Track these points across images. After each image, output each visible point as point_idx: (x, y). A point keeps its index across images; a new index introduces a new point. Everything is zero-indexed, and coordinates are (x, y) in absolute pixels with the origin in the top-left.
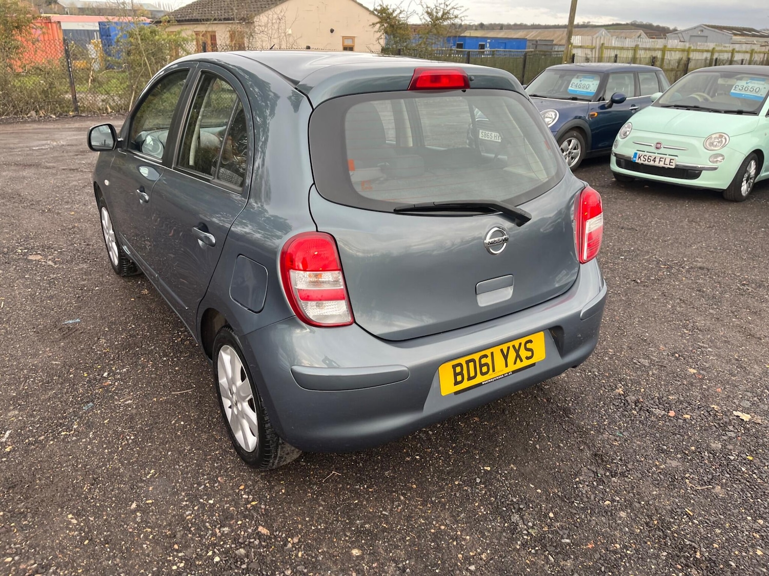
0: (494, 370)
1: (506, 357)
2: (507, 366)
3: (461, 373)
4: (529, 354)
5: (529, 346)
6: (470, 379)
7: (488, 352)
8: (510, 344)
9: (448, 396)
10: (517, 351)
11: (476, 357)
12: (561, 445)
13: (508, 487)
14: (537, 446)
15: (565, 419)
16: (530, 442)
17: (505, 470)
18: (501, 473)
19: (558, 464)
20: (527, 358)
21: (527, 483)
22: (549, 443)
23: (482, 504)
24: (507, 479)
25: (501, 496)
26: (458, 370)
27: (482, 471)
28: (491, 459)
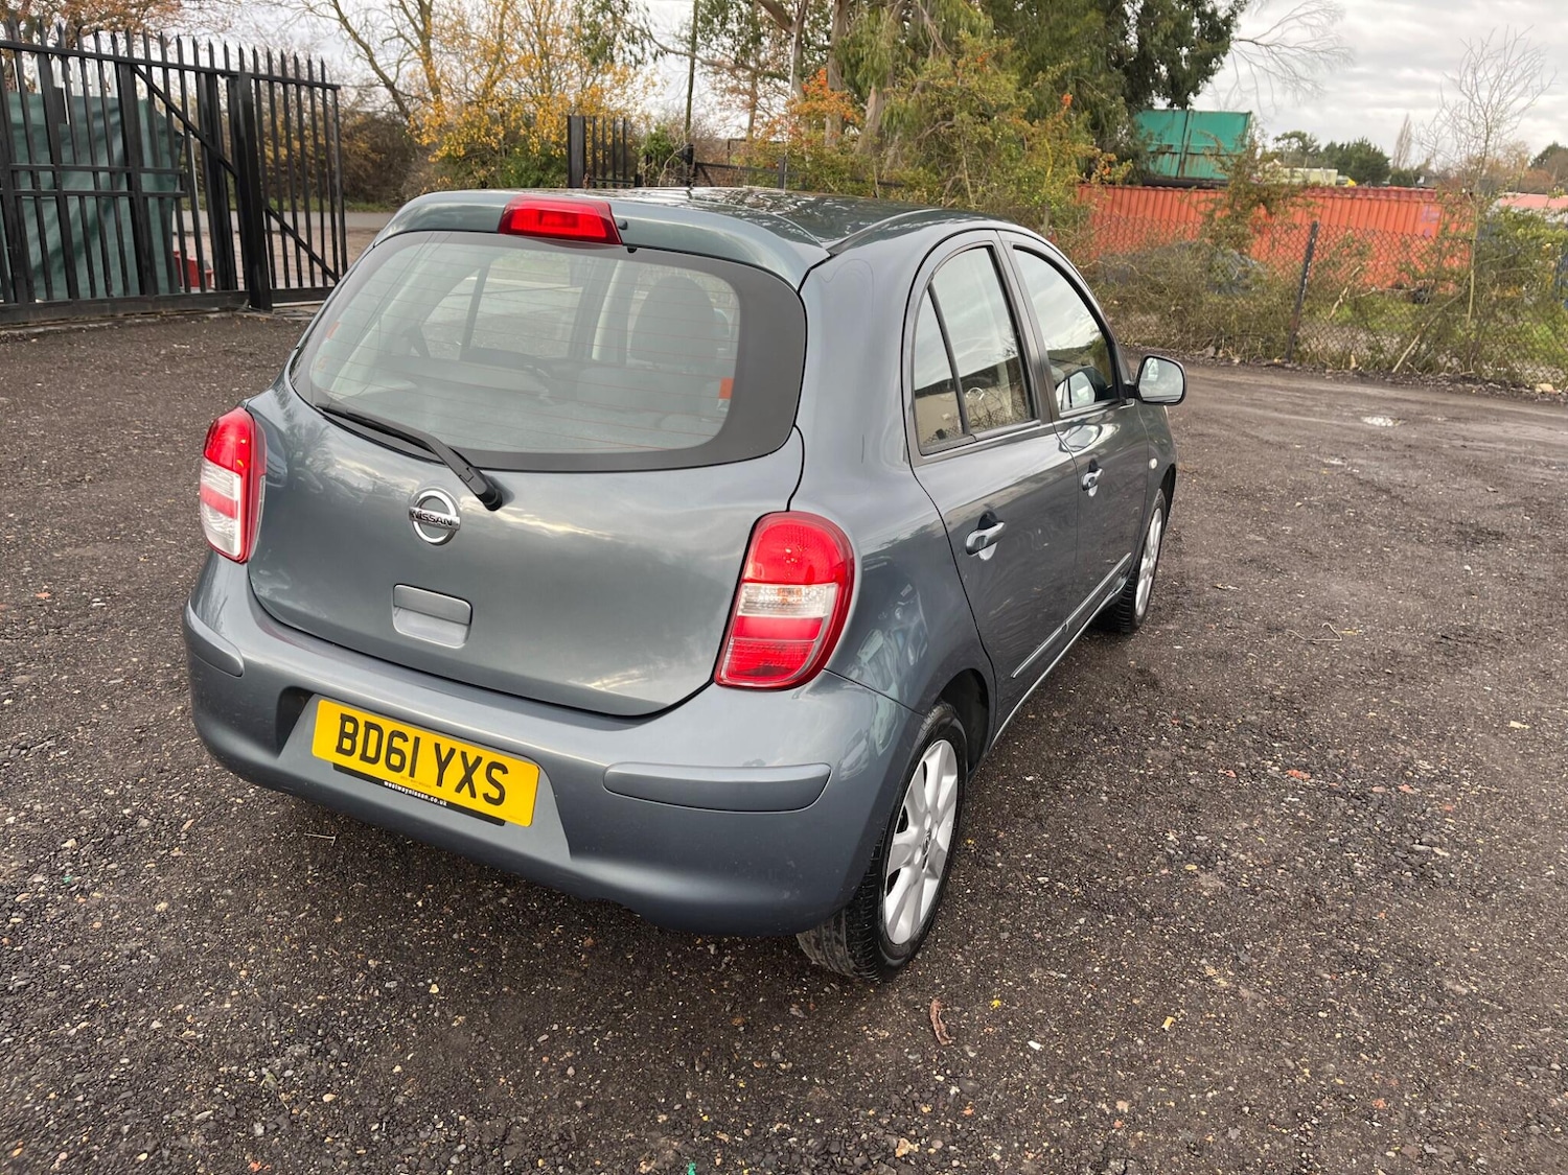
0: (412, 774)
1: (443, 766)
2: (439, 783)
3: (352, 737)
4: (495, 794)
5: (496, 774)
6: (364, 757)
7: (411, 732)
8: (460, 746)
9: (321, 762)
10: (470, 770)
11: (389, 726)
12: (571, 1071)
13: (389, 1026)
14: (545, 1037)
15: (682, 1063)
16: (555, 1027)
17: (443, 1013)
18: (429, 1009)
19: (502, 1080)
20: (487, 797)
21: (415, 1050)
22: (569, 1054)
23: (322, 1004)
24: (415, 1021)
25: (355, 1020)
26: (349, 728)
27: (421, 984)
28: (467, 987)
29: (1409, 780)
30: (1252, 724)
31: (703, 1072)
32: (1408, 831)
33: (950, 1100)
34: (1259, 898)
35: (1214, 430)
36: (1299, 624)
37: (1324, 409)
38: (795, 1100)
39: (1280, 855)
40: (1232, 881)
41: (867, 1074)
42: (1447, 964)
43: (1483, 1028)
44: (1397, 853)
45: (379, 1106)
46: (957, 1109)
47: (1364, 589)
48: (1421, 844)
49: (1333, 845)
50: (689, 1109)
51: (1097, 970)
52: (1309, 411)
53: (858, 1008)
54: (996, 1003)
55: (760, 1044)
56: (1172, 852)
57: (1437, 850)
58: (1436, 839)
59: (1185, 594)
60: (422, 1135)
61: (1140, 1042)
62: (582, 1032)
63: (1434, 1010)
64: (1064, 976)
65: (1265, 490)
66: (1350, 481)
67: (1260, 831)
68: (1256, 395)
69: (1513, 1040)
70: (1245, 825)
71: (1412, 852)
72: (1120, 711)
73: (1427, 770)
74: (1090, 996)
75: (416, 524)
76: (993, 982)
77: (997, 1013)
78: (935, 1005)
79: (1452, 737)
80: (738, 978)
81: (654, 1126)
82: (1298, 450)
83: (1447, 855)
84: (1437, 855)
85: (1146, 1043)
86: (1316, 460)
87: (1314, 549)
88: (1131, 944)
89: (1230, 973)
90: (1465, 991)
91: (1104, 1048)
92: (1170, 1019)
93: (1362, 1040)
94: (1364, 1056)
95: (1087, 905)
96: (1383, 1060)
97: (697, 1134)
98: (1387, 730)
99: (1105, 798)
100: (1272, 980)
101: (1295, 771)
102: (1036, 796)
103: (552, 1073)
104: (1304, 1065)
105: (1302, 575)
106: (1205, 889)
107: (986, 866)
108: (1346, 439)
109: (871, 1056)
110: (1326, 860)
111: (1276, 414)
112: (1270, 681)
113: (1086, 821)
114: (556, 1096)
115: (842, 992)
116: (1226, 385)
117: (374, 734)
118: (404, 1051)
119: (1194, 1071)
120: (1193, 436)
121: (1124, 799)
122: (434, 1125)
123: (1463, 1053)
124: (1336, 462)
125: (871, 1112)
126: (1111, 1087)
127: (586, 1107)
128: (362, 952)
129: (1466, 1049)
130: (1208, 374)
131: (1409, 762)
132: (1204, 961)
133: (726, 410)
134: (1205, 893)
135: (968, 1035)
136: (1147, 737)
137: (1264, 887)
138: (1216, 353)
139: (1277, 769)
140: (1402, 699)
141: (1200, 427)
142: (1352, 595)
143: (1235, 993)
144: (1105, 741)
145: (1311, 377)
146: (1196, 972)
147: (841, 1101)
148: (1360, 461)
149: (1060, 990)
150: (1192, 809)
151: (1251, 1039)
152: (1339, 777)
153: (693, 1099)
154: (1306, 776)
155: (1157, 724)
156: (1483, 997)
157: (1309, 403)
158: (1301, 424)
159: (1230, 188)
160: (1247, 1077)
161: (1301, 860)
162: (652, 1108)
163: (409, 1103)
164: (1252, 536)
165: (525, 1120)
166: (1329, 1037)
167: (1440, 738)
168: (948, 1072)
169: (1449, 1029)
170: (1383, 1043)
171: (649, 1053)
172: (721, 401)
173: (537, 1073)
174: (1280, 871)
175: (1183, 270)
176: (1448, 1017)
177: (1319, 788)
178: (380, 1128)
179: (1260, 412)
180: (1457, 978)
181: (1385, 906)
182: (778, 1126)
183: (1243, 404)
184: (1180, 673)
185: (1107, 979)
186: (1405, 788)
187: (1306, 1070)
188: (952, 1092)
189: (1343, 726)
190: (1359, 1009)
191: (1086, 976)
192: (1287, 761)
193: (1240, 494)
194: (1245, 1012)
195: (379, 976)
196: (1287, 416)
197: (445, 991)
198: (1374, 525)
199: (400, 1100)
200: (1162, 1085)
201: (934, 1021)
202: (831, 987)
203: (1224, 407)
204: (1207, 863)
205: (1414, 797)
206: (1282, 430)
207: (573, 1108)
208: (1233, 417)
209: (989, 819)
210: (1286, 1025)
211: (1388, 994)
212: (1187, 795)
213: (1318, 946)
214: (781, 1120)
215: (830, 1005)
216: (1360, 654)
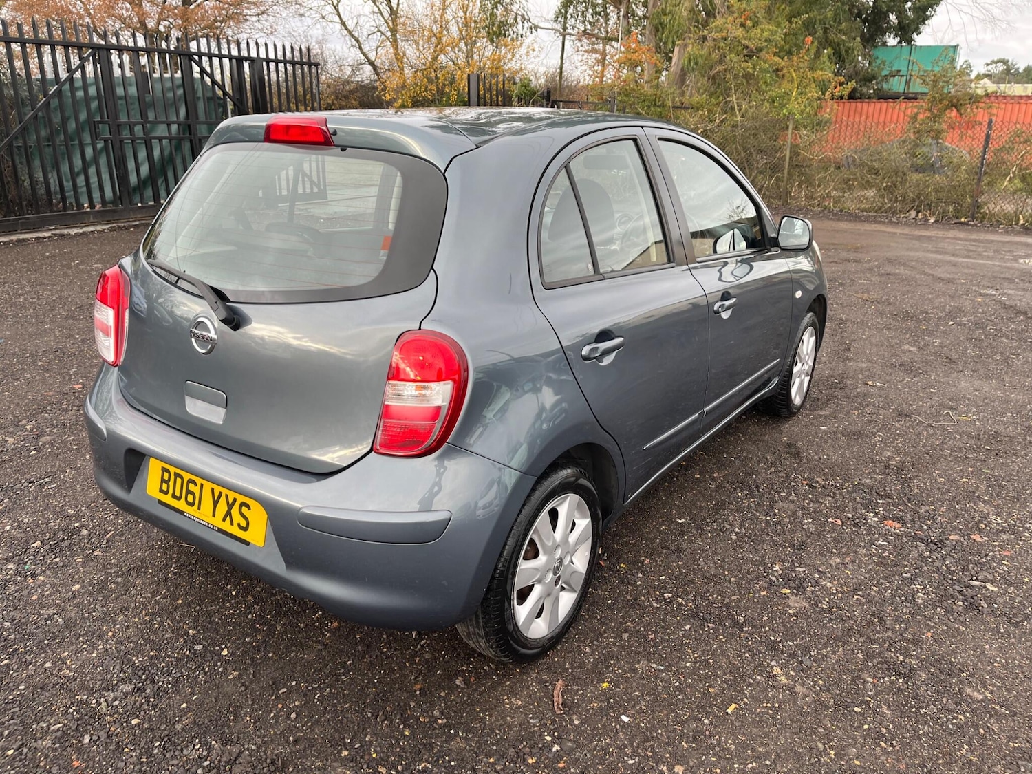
0: (199, 509)
1: (216, 503)
2: (214, 515)
3: (167, 482)
5: (244, 510)
6: (174, 496)
7: (199, 481)
8: (225, 491)
9: (151, 498)
10: (230, 507)
11: (187, 476)
12: (293, 715)
13: (188, 675)
14: (285, 690)
15: (369, 715)
16: (294, 683)
17: (225, 669)
18: (217, 665)
19: (248, 718)
20: (239, 525)
21: (199, 693)
22: (297, 703)
23: (151, 658)
24: (206, 673)
25: (168, 671)
26: (166, 476)
27: (217, 648)
28: (246, 652)
29: (980, 531)
30: (866, 486)
31: (383, 722)
32: (969, 570)
33: (551, 756)
34: (833, 617)
35: (901, 270)
36: (925, 412)
37: (991, 254)
38: (441, 746)
39: (860, 585)
40: (815, 603)
41: (497, 731)
42: (972, 675)
43: (988, 727)
44: (956, 587)
45: (164, 730)
46: (554, 763)
47: (985, 386)
48: (977, 580)
49: (906, 579)
50: (365, 748)
51: (688, 664)
52: (980, 255)
53: (505, 682)
54: (605, 685)
55: (428, 705)
56: (774, 579)
57: (989, 586)
58: (990, 577)
59: (841, 389)
60: (185, 752)
61: (706, 721)
62: (310, 688)
63: (950, 711)
64: (662, 668)
65: (927, 313)
66: (998, 306)
67: (850, 566)
68: (941, 245)
69: (1010, 739)
70: (838, 561)
71: (968, 586)
72: (765, 472)
73: (998, 524)
74: (677, 684)
75: (193, 340)
76: (607, 669)
77: (604, 692)
78: (560, 684)
79: (1025, 499)
80: (427, 656)
81: (338, 758)
82: (963, 283)
83: (996, 589)
84: (988, 589)
85: (711, 723)
86: (975, 291)
87: (954, 356)
88: (720, 647)
89: (792, 673)
90: (981, 697)
91: (677, 724)
92: (734, 706)
93: (884, 731)
94: (883, 744)
95: (694, 615)
96: (897, 748)
97: (365, 767)
98: (974, 492)
99: (734, 537)
100: (824, 681)
101: (891, 522)
102: (682, 534)
103: (281, 716)
104: (831, 748)
105: (939, 376)
106: (791, 608)
107: (629, 584)
108: (1003, 276)
109: (504, 718)
110: (896, 590)
111: (952, 258)
112: (889, 454)
113: (715, 554)
114: (278, 733)
115: (497, 670)
116: (919, 238)
117: (179, 480)
118: (192, 694)
119: (743, 747)
120: (881, 275)
121: (749, 538)
122: (194, 746)
123: (966, 747)
124: (992, 292)
125: (492, 760)
126: (674, 755)
127: (296, 741)
128: (187, 624)
129: (969, 744)
130: (907, 231)
131: (985, 517)
132: (773, 663)
133: (385, 258)
134: (791, 611)
135: (578, 708)
136: (779, 493)
137: (839, 608)
138: (917, 216)
139: (876, 519)
140: (992, 469)
141: (889, 269)
142: (976, 390)
143: (791, 689)
144: (746, 495)
145: (987, 231)
146: (765, 670)
147: (472, 750)
148: (1010, 292)
149: (656, 678)
150: (800, 547)
151: (794, 725)
152: (925, 527)
153: (370, 741)
154: (899, 525)
155: (790, 484)
156: (995, 703)
157: (980, 249)
158: (970, 265)
159: (929, 97)
160: (783, 754)
161: (875, 589)
162: (340, 745)
163: (183, 730)
164: (907, 347)
165: (253, 747)
166: (858, 727)
167: (1015, 499)
168: (556, 734)
169: (959, 726)
170: (902, 734)
171: (350, 706)
172: (382, 252)
173: (272, 715)
174: (856, 597)
175: (892, 157)
176: (961, 717)
177: (906, 535)
178: (160, 745)
179: (939, 257)
180: (977, 687)
181: (932, 628)
182: (423, 765)
183: (928, 251)
184: (819, 447)
185: (694, 671)
186: (976, 537)
187: (832, 752)
188: (554, 749)
189: (939, 489)
190: (889, 707)
191: (678, 668)
192: (886, 514)
193: (907, 316)
194: (795, 703)
195: (195, 640)
196: (961, 260)
197: (231, 654)
198: (1008, 339)
199: (178, 727)
200: (714, 755)
201: (555, 695)
202: (489, 666)
203: (912, 254)
204: (799, 588)
205: (981, 544)
206: (953, 269)
207: (287, 741)
208: (917, 261)
209: (641, 549)
210: (826, 716)
211: (916, 696)
212: (798, 537)
213: (869, 655)
214: (427, 761)
215: (485, 679)
216: (968, 434)
